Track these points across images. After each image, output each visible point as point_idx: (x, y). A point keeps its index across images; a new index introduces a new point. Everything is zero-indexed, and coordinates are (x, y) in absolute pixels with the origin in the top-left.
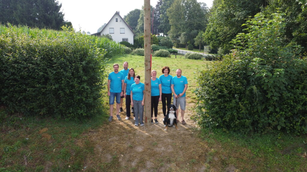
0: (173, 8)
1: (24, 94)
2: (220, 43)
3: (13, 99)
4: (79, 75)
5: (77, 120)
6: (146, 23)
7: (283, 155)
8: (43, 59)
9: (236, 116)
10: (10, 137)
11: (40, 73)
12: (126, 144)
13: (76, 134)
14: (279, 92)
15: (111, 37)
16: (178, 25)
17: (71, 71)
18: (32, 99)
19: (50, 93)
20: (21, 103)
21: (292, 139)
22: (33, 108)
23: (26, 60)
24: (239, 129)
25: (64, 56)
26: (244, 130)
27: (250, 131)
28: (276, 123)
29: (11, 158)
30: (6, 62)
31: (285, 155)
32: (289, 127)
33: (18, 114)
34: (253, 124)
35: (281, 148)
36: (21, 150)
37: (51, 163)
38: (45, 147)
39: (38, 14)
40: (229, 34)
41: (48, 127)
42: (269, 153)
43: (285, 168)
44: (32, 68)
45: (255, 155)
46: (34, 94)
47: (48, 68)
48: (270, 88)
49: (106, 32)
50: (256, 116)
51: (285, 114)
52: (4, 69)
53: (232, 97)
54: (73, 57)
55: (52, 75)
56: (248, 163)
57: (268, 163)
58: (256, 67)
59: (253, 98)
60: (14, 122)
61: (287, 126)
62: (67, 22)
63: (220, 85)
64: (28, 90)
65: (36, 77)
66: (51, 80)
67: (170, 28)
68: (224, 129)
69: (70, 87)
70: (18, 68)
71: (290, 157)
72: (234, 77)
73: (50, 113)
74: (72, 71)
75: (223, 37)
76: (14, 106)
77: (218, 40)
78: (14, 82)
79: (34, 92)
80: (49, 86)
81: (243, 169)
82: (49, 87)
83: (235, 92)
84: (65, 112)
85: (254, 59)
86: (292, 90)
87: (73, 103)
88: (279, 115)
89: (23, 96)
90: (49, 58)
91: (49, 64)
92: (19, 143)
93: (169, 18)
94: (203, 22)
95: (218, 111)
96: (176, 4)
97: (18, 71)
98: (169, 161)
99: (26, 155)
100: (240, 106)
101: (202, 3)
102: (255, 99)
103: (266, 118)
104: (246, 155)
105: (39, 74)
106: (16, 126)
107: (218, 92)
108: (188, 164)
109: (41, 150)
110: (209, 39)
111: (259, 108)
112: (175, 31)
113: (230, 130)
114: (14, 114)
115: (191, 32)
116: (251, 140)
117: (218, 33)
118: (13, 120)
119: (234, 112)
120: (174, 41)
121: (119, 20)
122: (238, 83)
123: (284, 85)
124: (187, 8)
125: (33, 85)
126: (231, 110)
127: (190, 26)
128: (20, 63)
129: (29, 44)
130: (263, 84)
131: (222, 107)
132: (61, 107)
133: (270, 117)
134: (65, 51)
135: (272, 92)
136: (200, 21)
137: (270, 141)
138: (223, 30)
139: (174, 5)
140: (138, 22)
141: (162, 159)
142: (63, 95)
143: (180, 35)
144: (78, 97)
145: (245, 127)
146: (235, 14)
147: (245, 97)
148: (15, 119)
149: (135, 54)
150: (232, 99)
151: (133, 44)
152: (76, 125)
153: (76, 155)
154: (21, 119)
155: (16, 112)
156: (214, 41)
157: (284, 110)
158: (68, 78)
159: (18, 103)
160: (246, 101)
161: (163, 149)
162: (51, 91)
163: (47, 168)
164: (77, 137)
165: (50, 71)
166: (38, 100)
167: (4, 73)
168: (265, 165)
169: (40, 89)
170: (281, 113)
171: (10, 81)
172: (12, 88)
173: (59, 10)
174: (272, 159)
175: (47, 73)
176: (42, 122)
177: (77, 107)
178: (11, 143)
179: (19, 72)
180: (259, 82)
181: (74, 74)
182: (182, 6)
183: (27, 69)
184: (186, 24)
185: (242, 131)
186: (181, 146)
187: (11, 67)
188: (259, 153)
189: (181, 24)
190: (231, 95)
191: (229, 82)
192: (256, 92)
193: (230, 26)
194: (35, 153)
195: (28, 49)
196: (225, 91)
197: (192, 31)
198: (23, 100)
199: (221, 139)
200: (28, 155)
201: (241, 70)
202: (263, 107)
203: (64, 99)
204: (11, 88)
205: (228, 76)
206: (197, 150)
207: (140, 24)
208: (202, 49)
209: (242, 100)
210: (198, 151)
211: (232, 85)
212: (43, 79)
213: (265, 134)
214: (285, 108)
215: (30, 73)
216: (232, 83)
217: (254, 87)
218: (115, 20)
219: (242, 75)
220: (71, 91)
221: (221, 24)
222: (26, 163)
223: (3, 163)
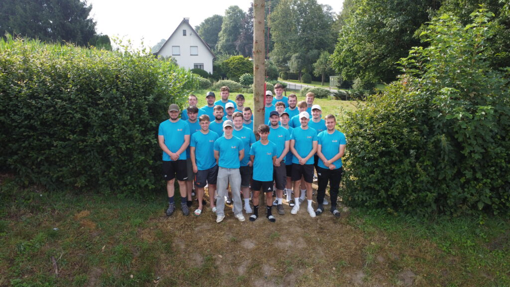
0: (278, 13)
1: (47, 152)
2: (359, 70)
3: (27, 161)
4: (143, 120)
5: (138, 197)
6: (257, 30)
7: (491, 252)
8: (80, 91)
9: (411, 186)
10: (25, 226)
11: (75, 115)
12: (225, 236)
13: (139, 220)
14: (483, 146)
15: (176, 61)
16: (287, 41)
17: (129, 112)
18: (61, 160)
19: (93, 150)
20: (41, 169)
21: (503, 224)
22: (62, 176)
23: (50, 94)
24: (414, 208)
25: (116, 87)
26: (423, 210)
27: (432, 212)
28: (475, 198)
29: (30, 263)
30: (14, 97)
31: (495, 252)
32: (497, 205)
33: (35, 187)
34: (437, 201)
35: (487, 240)
36: (47, 248)
37: (99, 270)
38: (88, 243)
39: (51, 22)
40: (375, 56)
41: (89, 209)
42: (467, 248)
43: (498, 272)
44: (62, 107)
45: (444, 251)
46: (64, 151)
47: (89, 106)
48: (469, 138)
49: (167, 53)
50: (444, 186)
51: (490, 183)
52: (12, 109)
53: (403, 154)
54: (131, 88)
55: (97, 118)
56: (435, 266)
57: (468, 264)
58: (446, 102)
59: (440, 156)
60: (31, 201)
61: (493, 203)
62: (102, 35)
63: (384, 133)
64: (55, 145)
65: (69, 123)
66: (95, 128)
67: (273, 46)
68: (389, 209)
69: (127, 140)
70: (36, 107)
71: (503, 255)
72: (407, 122)
73: (92, 185)
74: (131, 111)
75: (364, 60)
76: (28, 172)
77: (356, 65)
78: (29, 132)
79: (64, 148)
80: (91, 138)
81: (427, 275)
82: (90, 140)
83: (409, 146)
84: (118, 183)
85: (444, 90)
86: (503, 143)
87: (131, 167)
88: (481, 185)
89: (44, 156)
90: (91, 89)
91: (90, 100)
92: (42, 236)
93: (271, 29)
94: (327, 36)
95: (379, 178)
96: (283, 7)
97: (36, 112)
98: (302, 264)
99: (56, 257)
100: (417, 170)
101: (324, 6)
102: (442, 157)
103: (460, 190)
104: (430, 252)
105: (74, 117)
106: (33, 207)
107: (380, 146)
108: (334, 269)
109: (80, 249)
110: (340, 64)
111: (449, 173)
112: (282, 52)
113: (399, 211)
114: (27, 187)
115: (309, 53)
116: (435, 226)
117: (355, 54)
118: (27, 197)
119: (407, 179)
120: (280, 68)
121: (188, 32)
122: (414, 131)
123: (491, 134)
124: (302, 13)
125: (63, 137)
126: (401, 177)
127: (307, 43)
128: (40, 98)
129: (54, 66)
130: (457, 132)
131: (386, 172)
132: (112, 173)
133: (466, 188)
134: (117, 77)
135: (470, 145)
136: (322, 35)
137: (466, 228)
138: (365, 48)
139: (280, 8)
140: (219, 37)
141: (289, 260)
142: (116, 153)
143: (289, 59)
144: (140, 157)
145: (425, 205)
146: (385, 22)
147: (425, 155)
148: (32, 196)
149: (217, 89)
150: (404, 157)
151: (212, 73)
152: (137, 205)
153: (142, 256)
154: (41, 195)
155: (32, 183)
156: (348, 67)
157: (490, 176)
158: (123, 124)
159: (36, 168)
160: (427, 162)
161: (289, 243)
162: (94, 147)
163: (93, 279)
164: (141, 226)
165: (93, 112)
166: (71, 162)
167: (12, 115)
168: (463, 269)
169: (75, 143)
170: (485, 180)
171: (23, 129)
172: (27, 142)
173: (88, 15)
174: (473, 257)
175: (87, 116)
176: (78, 201)
177: (138, 174)
178: (28, 237)
179: (38, 114)
180: (450, 127)
181: (134, 117)
182: (293, 9)
183: (52, 108)
184: (300, 40)
185: (420, 213)
186: (319, 239)
187: (24, 105)
188: (451, 248)
189: (291, 41)
190: (402, 151)
191: (399, 130)
192: (446, 145)
193: (377, 42)
194: (70, 254)
195: (53, 74)
196: (392, 144)
197: (308, 51)
198: (45, 163)
199: (385, 226)
200: (59, 256)
201: (418, 109)
202: (455, 171)
203: (116, 160)
204: (24, 142)
205: (396, 120)
206: (347, 245)
207: (223, 39)
208: (327, 81)
209: (421, 159)
210: (349, 247)
211: (405, 133)
212: (80, 126)
213: (458, 217)
214: (492, 172)
215: (58, 115)
216: (404, 130)
217: (443, 138)
218: (181, 32)
219: (421, 117)
220: (128, 146)
221: (361, 39)
222: (56, 271)
223: (17, 271)
